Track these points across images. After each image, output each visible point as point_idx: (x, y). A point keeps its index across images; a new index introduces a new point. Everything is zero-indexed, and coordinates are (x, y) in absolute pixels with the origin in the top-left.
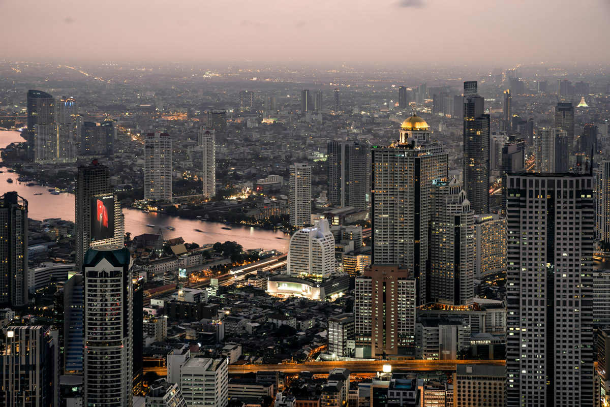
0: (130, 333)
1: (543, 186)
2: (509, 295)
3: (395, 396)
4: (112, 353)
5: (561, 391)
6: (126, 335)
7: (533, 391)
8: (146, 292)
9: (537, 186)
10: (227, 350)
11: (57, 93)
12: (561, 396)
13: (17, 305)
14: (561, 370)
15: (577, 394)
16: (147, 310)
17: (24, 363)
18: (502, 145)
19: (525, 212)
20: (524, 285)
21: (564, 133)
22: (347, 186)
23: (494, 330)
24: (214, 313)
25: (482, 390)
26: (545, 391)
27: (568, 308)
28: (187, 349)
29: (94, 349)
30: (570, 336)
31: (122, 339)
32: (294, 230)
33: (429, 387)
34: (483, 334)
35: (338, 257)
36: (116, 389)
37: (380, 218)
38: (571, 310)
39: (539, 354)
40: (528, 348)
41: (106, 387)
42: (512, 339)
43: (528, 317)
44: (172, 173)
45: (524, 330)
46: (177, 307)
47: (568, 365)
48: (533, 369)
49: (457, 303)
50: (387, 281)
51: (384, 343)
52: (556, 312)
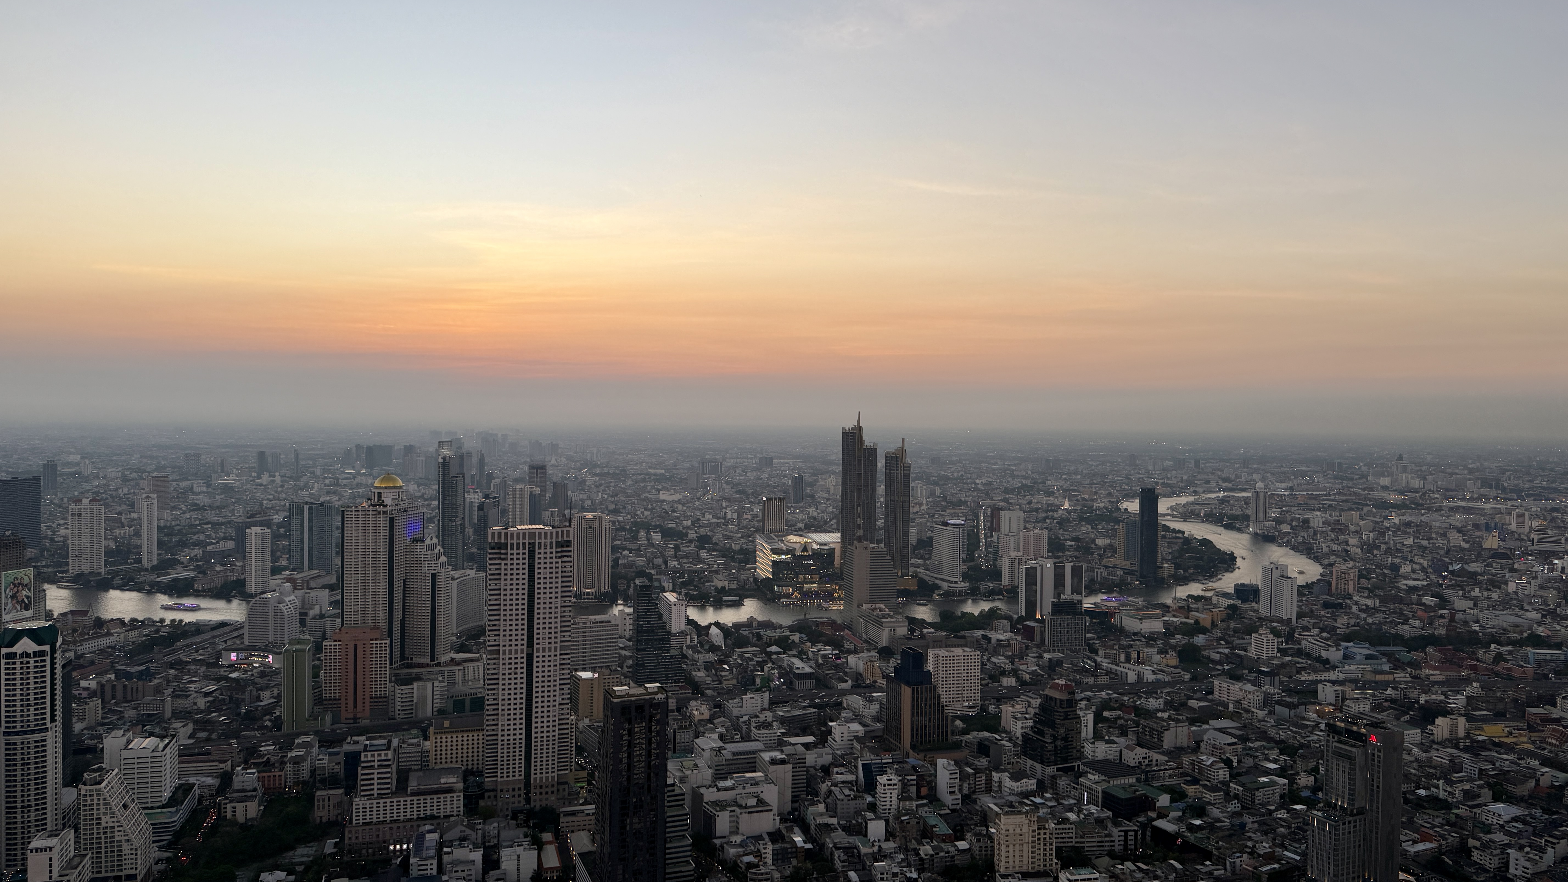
0: (59, 718)
1: (524, 538)
2: (489, 646)
3: (369, 759)
4: (36, 742)
5: (539, 735)
6: (53, 720)
7: (512, 738)
8: (74, 674)
9: (518, 538)
12: (539, 740)
14: (540, 714)
15: (554, 736)
16: (76, 693)
18: (476, 504)
19: (506, 564)
20: (504, 636)
21: (537, 490)
22: (310, 549)
23: (470, 683)
24: (158, 690)
25: (460, 743)
26: (523, 736)
27: (547, 654)
28: (128, 730)
29: (13, 739)
30: (549, 681)
31: (49, 725)
32: (252, 596)
33: (404, 746)
34: (461, 688)
35: (302, 623)
36: (41, 781)
37: (352, 578)
38: (550, 656)
39: (518, 701)
40: (507, 697)
41: (29, 780)
42: (492, 689)
43: (508, 666)
44: (104, 543)
45: (503, 679)
46: (114, 687)
47: (546, 709)
48: (512, 717)
49: (432, 659)
50: (358, 643)
51: (355, 707)
52: (535, 659)
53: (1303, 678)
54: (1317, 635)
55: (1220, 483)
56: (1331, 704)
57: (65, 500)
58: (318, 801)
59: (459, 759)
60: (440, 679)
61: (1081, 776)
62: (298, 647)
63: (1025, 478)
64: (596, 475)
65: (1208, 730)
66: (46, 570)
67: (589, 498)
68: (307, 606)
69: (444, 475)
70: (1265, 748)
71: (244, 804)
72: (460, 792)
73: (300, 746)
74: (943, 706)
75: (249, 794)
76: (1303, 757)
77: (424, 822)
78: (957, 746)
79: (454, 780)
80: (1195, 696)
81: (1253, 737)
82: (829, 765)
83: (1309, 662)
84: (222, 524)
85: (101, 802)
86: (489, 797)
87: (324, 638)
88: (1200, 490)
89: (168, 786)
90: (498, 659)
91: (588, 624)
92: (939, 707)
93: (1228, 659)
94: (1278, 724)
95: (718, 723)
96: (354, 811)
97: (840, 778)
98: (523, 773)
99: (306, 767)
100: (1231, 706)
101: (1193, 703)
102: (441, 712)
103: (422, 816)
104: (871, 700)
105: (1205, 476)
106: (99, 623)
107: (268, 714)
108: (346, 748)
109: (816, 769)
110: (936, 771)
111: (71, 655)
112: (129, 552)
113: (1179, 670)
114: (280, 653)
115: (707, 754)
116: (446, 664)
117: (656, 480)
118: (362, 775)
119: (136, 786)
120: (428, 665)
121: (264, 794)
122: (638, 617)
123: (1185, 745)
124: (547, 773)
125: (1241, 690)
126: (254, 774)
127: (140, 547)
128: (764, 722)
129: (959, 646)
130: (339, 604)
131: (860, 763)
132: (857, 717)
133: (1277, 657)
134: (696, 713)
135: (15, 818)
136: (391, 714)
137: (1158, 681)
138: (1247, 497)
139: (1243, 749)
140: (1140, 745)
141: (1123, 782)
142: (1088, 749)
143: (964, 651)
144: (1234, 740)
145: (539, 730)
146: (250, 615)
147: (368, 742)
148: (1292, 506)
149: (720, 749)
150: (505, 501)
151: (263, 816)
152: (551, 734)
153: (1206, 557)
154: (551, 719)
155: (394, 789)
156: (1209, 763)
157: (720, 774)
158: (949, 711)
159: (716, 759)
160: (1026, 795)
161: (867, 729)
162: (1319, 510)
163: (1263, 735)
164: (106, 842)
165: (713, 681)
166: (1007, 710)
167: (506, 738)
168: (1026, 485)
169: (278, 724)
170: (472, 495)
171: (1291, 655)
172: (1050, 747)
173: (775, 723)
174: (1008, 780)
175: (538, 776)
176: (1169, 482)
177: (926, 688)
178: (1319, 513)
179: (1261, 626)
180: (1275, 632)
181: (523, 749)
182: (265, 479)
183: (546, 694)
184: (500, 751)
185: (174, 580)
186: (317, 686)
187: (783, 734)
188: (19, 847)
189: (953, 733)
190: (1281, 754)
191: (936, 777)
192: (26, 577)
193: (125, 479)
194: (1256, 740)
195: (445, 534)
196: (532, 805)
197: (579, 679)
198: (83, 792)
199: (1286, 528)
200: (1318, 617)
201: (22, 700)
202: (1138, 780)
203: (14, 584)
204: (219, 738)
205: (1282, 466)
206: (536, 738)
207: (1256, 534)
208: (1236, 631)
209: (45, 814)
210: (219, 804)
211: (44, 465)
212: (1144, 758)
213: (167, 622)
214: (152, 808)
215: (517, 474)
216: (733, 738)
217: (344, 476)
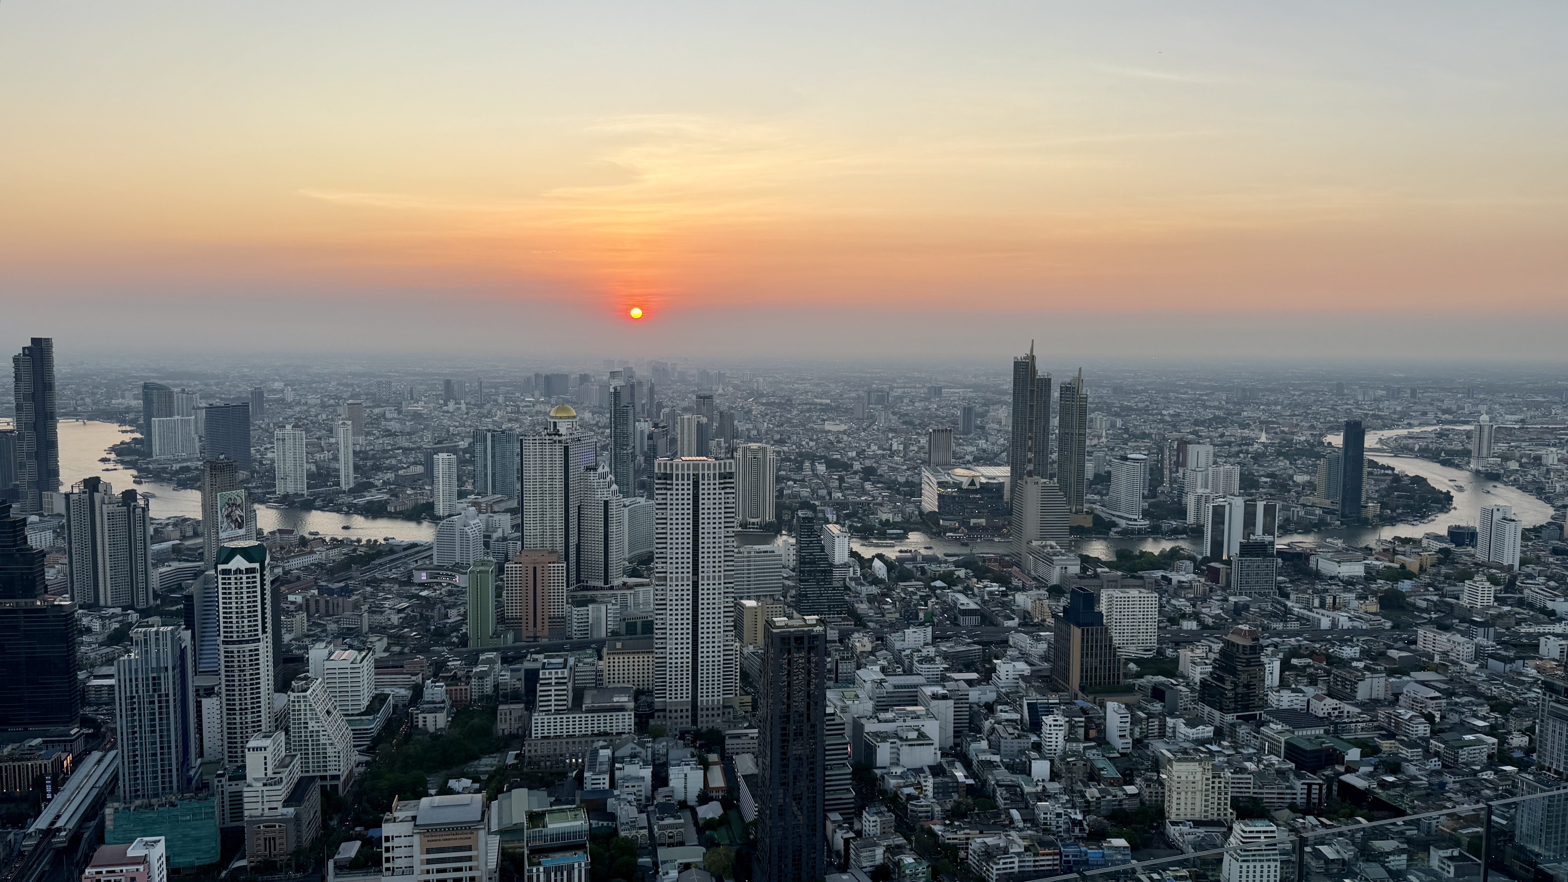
0: (269, 630)
1: (689, 469)
2: (657, 572)
3: (547, 676)
4: (251, 651)
5: (705, 660)
6: (264, 632)
7: (679, 661)
8: (283, 589)
9: (683, 469)
10: (371, 642)
11: (176, 386)
12: (705, 664)
13: (142, 605)
14: (705, 640)
15: (719, 661)
16: (285, 606)
17: (154, 665)
18: (647, 433)
19: (672, 495)
20: (671, 563)
21: (704, 420)
22: (493, 475)
23: (641, 607)
24: (356, 606)
25: (631, 664)
26: (690, 660)
27: (711, 582)
28: (329, 643)
29: (231, 647)
30: (714, 608)
31: (260, 636)
32: (440, 518)
33: (580, 665)
34: (632, 611)
35: (487, 545)
36: (255, 687)
37: (530, 504)
38: (714, 584)
39: (685, 626)
40: (674, 622)
41: (245, 685)
42: (660, 614)
43: (675, 593)
44: (306, 466)
45: (671, 605)
46: (317, 601)
47: (711, 635)
48: (679, 641)
49: (606, 583)
50: (536, 565)
51: (535, 626)
52: (700, 587)
53: (1523, 630)
54: (1544, 584)
55: (1440, 414)
56: (1554, 660)
57: (271, 425)
58: (501, 715)
59: (631, 679)
60: (613, 602)
61: (1263, 725)
62: (482, 568)
63: (1219, 408)
64: (763, 404)
65: (1408, 682)
66: (256, 491)
67: (755, 428)
68: (491, 530)
69: (615, 405)
70: (1473, 704)
71: (434, 715)
72: (631, 710)
73: (485, 662)
74: (1115, 649)
75: (438, 706)
76: (1517, 715)
77: (598, 738)
78: (1129, 690)
79: (626, 699)
80: (1396, 646)
81: (1460, 691)
82: (994, 702)
83: (1532, 613)
84: (412, 449)
85: (308, 708)
86: (659, 717)
87: (507, 560)
88: (1416, 422)
89: (366, 695)
90: (666, 585)
91: (753, 554)
92: (1110, 649)
93: (1435, 607)
94: (1490, 679)
95: (881, 656)
96: (533, 725)
97: (1005, 716)
98: (690, 695)
99: (489, 682)
100: (1437, 659)
101: (1394, 653)
102: (614, 633)
103: (596, 732)
104: (1038, 639)
105: (1421, 408)
106: (303, 542)
107: (455, 631)
108: (527, 665)
109: (979, 706)
110: (1105, 713)
111: (279, 571)
112: (328, 475)
113: (1379, 618)
114: (466, 573)
115: (868, 686)
116: (619, 588)
117: (822, 410)
118: (541, 691)
119: (338, 694)
120: (602, 588)
121: (452, 706)
122: (801, 548)
123: (1382, 697)
124: (713, 696)
125: (1449, 641)
126: (442, 687)
127: (338, 470)
128: (926, 657)
129: (1134, 587)
130: (519, 527)
131: (1025, 702)
132: (1024, 656)
133: (1493, 607)
134: (858, 644)
135: (235, 719)
136: (568, 633)
137: (1354, 628)
138: (1470, 431)
139: (1448, 704)
140: (1330, 695)
141: (1309, 733)
142: (1273, 697)
143: (1140, 592)
144: (1437, 694)
145: (705, 654)
146: (439, 536)
147: (546, 661)
148: (1524, 441)
149: (882, 681)
150: (674, 430)
151: (450, 728)
152: (716, 659)
153: (1417, 496)
154: (716, 645)
155: (570, 706)
156: (1407, 717)
157: (882, 706)
158: (1123, 654)
159: (878, 691)
160: (1202, 742)
161: (1034, 668)
162: (1554, 445)
163: (1473, 690)
164: (313, 745)
165: (876, 614)
166: (1185, 654)
167: (674, 661)
168: (1219, 417)
169: (464, 641)
170: (642, 424)
171: (1511, 605)
172: (1230, 695)
173: (938, 658)
174: (1183, 726)
175: (705, 698)
176: (1380, 413)
177: (1097, 629)
178: (1554, 449)
179: (1477, 572)
180: (1493, 580)
181: (690, 672)
182: (451, 406)
183: (711, 621)
184: (668, 673)
185: (369, 502)
186: (499, 605)
187: (946, 669)
188: (239, 745)
189: (1126, 676)
190: (1492, 710)
191: (1105, 719)
192: (238, 498)
193: (324, 406)
194: (1464, 695)
195: (617, 462)
196: (699, 727)
197: (743, 606)
198: (292, 699)
199: (1513, 465)
200: (1547, 565)
201: (237, 613)
202: (1327, 732)
203: (228, 504)
204: (411, 652)
205: (1514, 397)
206: (702, 662)
207: (1478, 472)
208: (1447, 577)
209: (260, 716)
210: (412, 714)
211: (252, 393)
212: (1333, 709)
213: (364, 542)
214: (352, 715)
215: (685, 404)
216: (895, 671)
217: (525, 404)
